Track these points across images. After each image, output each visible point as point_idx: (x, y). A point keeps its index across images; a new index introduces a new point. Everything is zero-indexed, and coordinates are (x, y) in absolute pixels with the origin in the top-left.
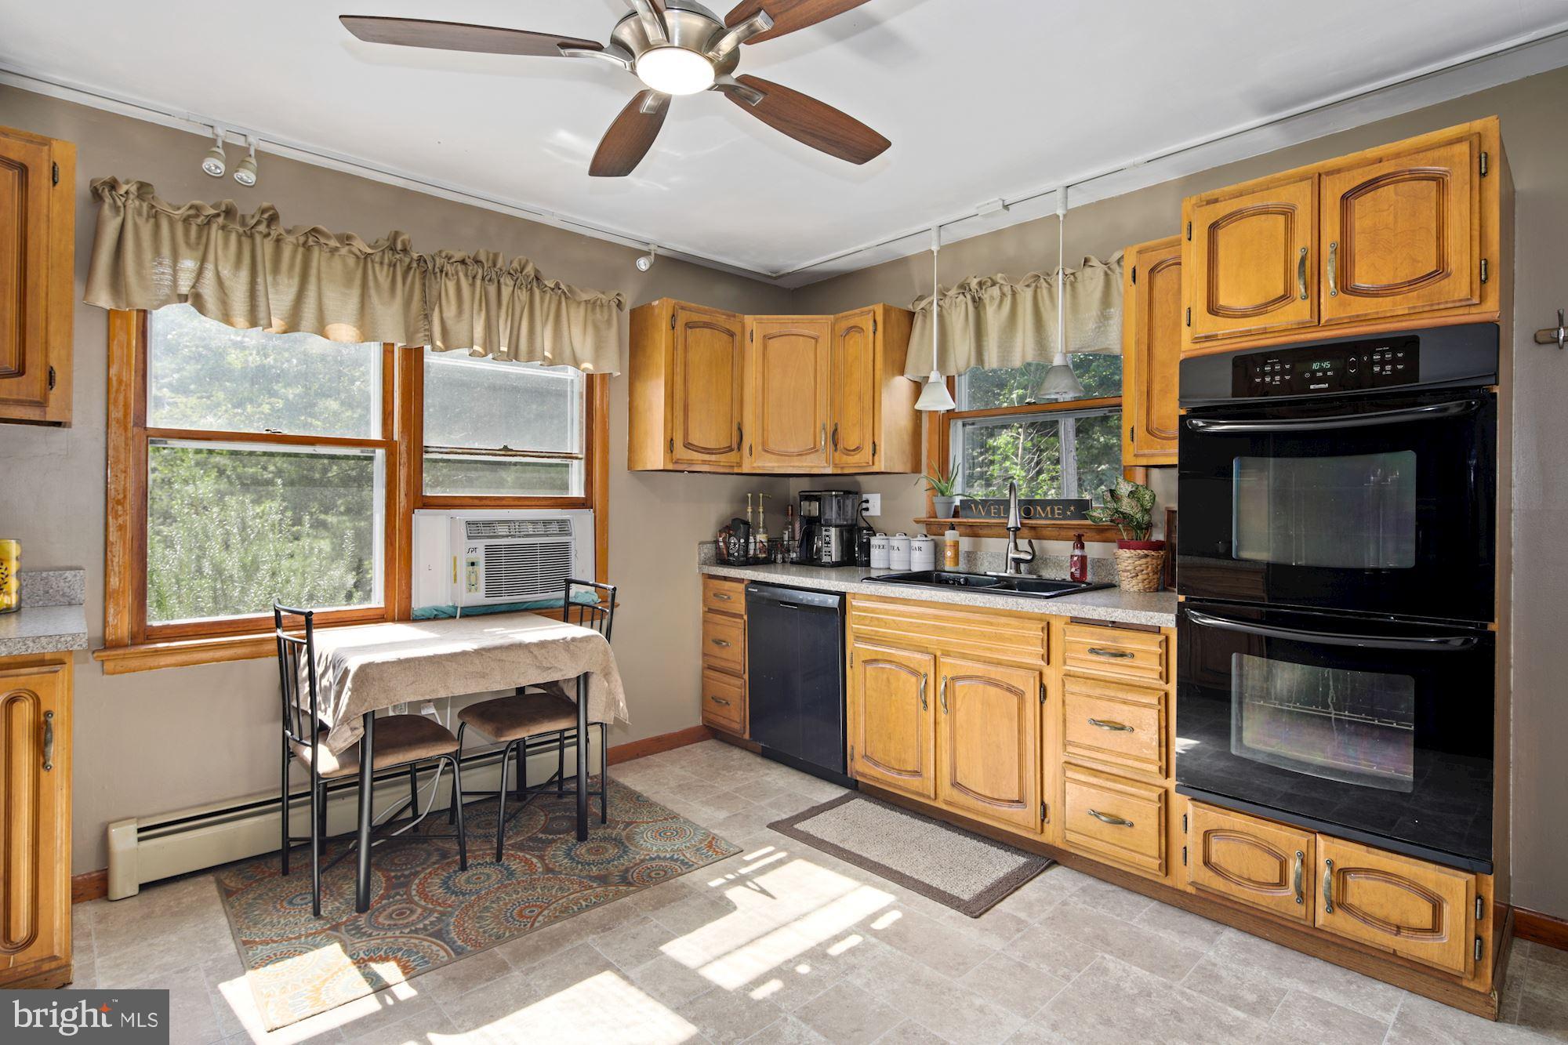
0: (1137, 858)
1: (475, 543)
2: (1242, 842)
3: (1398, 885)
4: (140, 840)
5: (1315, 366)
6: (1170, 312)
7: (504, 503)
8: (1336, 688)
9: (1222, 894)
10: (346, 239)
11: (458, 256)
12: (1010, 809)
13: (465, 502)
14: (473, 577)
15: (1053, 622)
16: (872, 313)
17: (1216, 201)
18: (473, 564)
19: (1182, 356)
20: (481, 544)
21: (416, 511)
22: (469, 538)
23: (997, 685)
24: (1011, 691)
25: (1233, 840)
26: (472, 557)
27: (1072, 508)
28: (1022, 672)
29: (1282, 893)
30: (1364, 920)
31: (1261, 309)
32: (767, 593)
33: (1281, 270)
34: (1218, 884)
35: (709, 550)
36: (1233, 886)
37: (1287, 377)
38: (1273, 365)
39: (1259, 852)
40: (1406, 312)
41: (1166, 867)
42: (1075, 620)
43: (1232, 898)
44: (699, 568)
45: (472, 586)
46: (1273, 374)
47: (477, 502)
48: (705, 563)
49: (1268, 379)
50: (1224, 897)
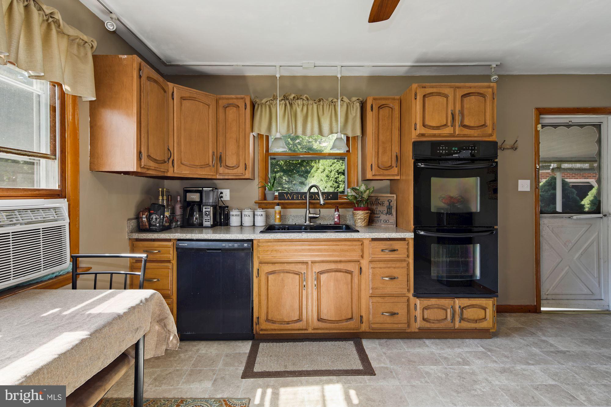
0: (400, 326)
2: (434, 308)
3: (476, 308)
5: (453, 149)
6: (386, 124)
8: (461, 250)
9: (428, 328)
12: (347, 323)
15: (364, 241)
16: (244, 99)
17: (425, 87)
19: (413, 140)
23: (340, 271)
24: (347, 272)
25: (432, 308)
27: (331, 195)
28: (353, 264)
29: (446, 322)
30: (468, 322)
31: (438, 128)
32: (185, 244)
33: (445, 116)
34: (428, 325)
35: (133, 223)
36: (432, 324)
37: (447, 152)
38: (443, 147)
39: (440, 310)
40: (477, 135)
41: (409, 326)
42: (374, 240)
43: (431, 328)
44: (128, 235)
46: (443, 150)
48: (132, 232)
49: (441, 152)
50: (429, 329)
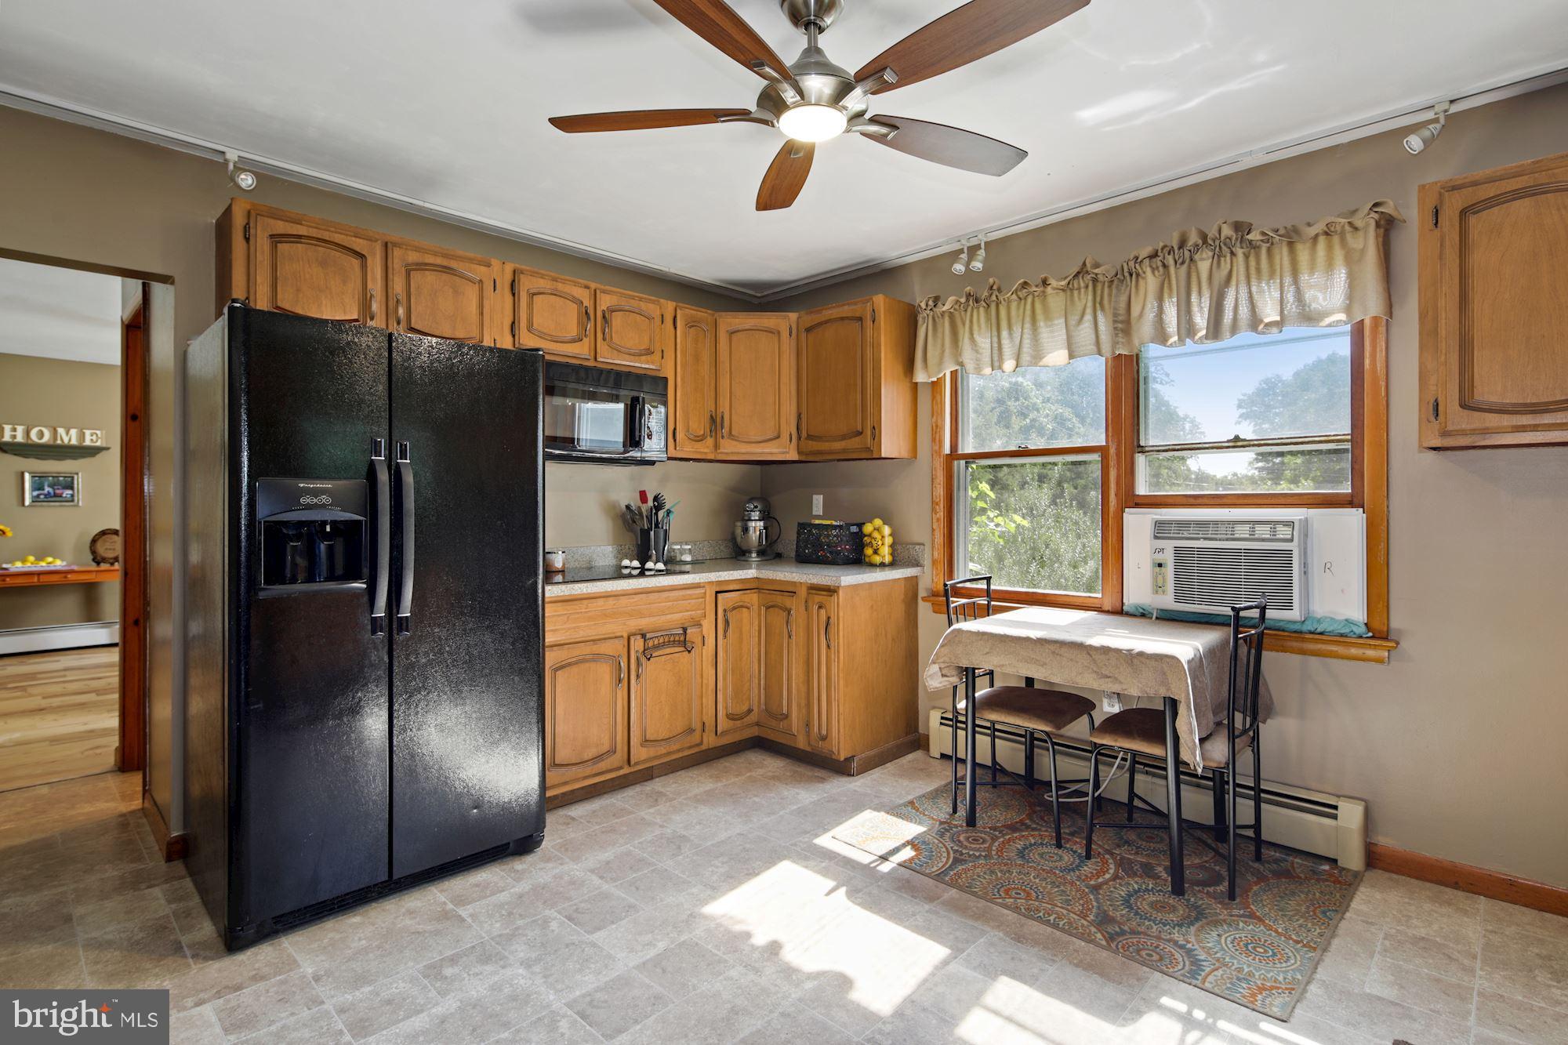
1: (1161, 543)
4: (941, 724)
7: (1225, 501)
10: (1045, 283)
11: (1144, 252)
13: (1178, 501)
14: (1160, 578)
18: (1160, 565)
20: (1169, 546)
21: (1127, 510)
22: (1156, 538)
26: (1160, 557)
45: (1158, 588)
47: (1192, 501)
